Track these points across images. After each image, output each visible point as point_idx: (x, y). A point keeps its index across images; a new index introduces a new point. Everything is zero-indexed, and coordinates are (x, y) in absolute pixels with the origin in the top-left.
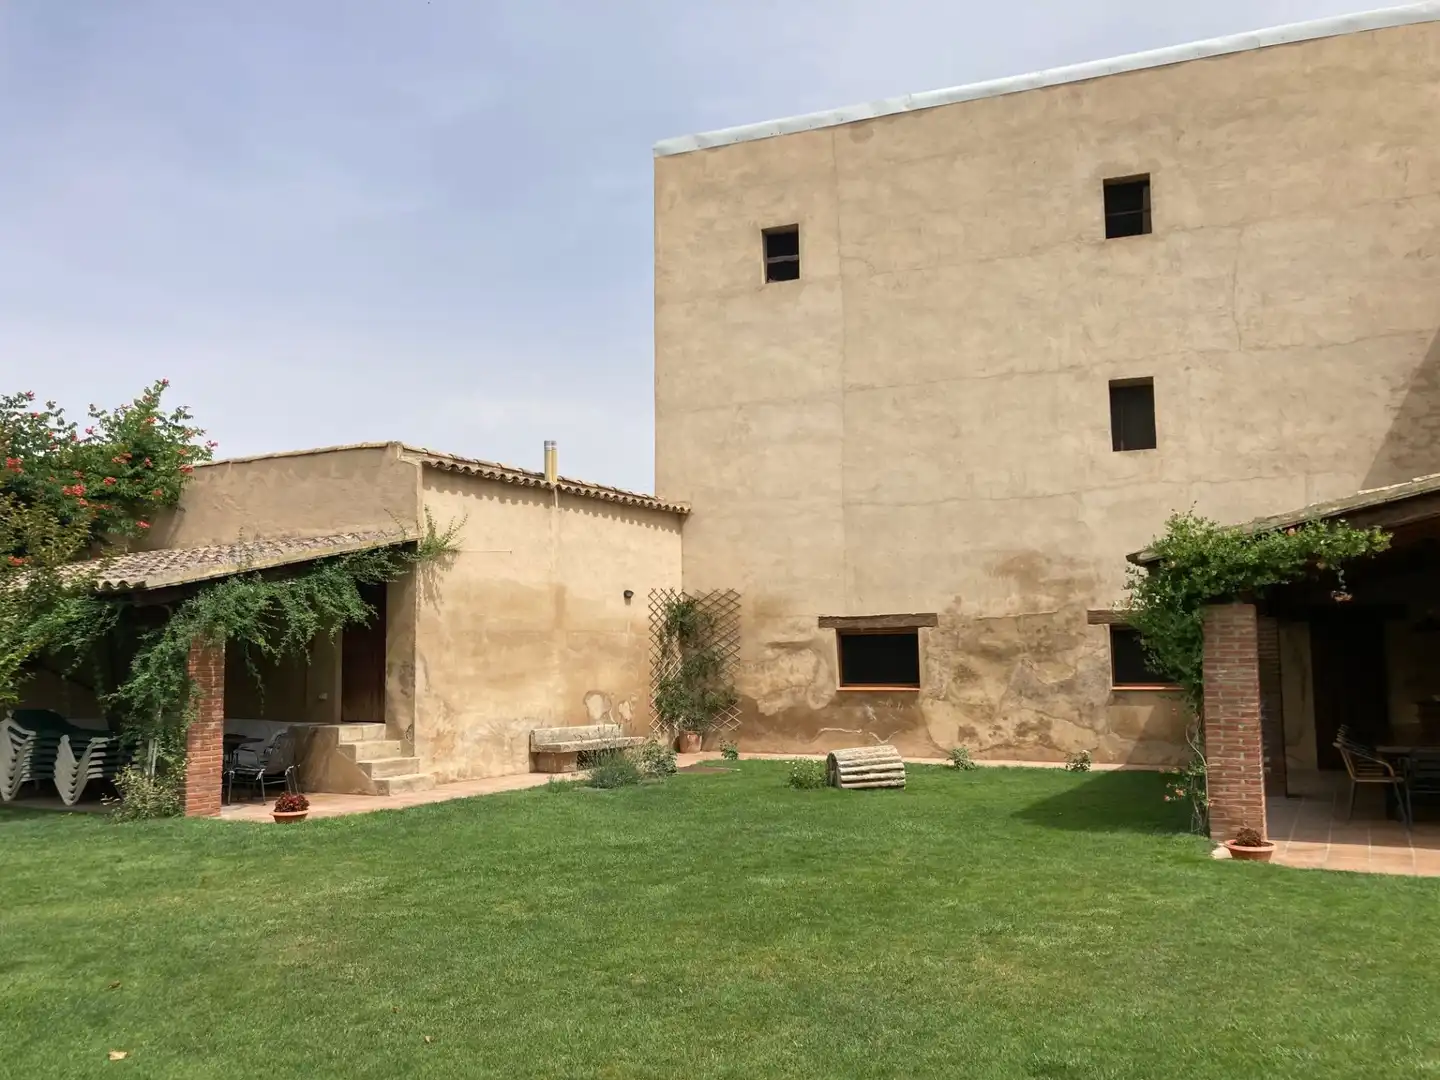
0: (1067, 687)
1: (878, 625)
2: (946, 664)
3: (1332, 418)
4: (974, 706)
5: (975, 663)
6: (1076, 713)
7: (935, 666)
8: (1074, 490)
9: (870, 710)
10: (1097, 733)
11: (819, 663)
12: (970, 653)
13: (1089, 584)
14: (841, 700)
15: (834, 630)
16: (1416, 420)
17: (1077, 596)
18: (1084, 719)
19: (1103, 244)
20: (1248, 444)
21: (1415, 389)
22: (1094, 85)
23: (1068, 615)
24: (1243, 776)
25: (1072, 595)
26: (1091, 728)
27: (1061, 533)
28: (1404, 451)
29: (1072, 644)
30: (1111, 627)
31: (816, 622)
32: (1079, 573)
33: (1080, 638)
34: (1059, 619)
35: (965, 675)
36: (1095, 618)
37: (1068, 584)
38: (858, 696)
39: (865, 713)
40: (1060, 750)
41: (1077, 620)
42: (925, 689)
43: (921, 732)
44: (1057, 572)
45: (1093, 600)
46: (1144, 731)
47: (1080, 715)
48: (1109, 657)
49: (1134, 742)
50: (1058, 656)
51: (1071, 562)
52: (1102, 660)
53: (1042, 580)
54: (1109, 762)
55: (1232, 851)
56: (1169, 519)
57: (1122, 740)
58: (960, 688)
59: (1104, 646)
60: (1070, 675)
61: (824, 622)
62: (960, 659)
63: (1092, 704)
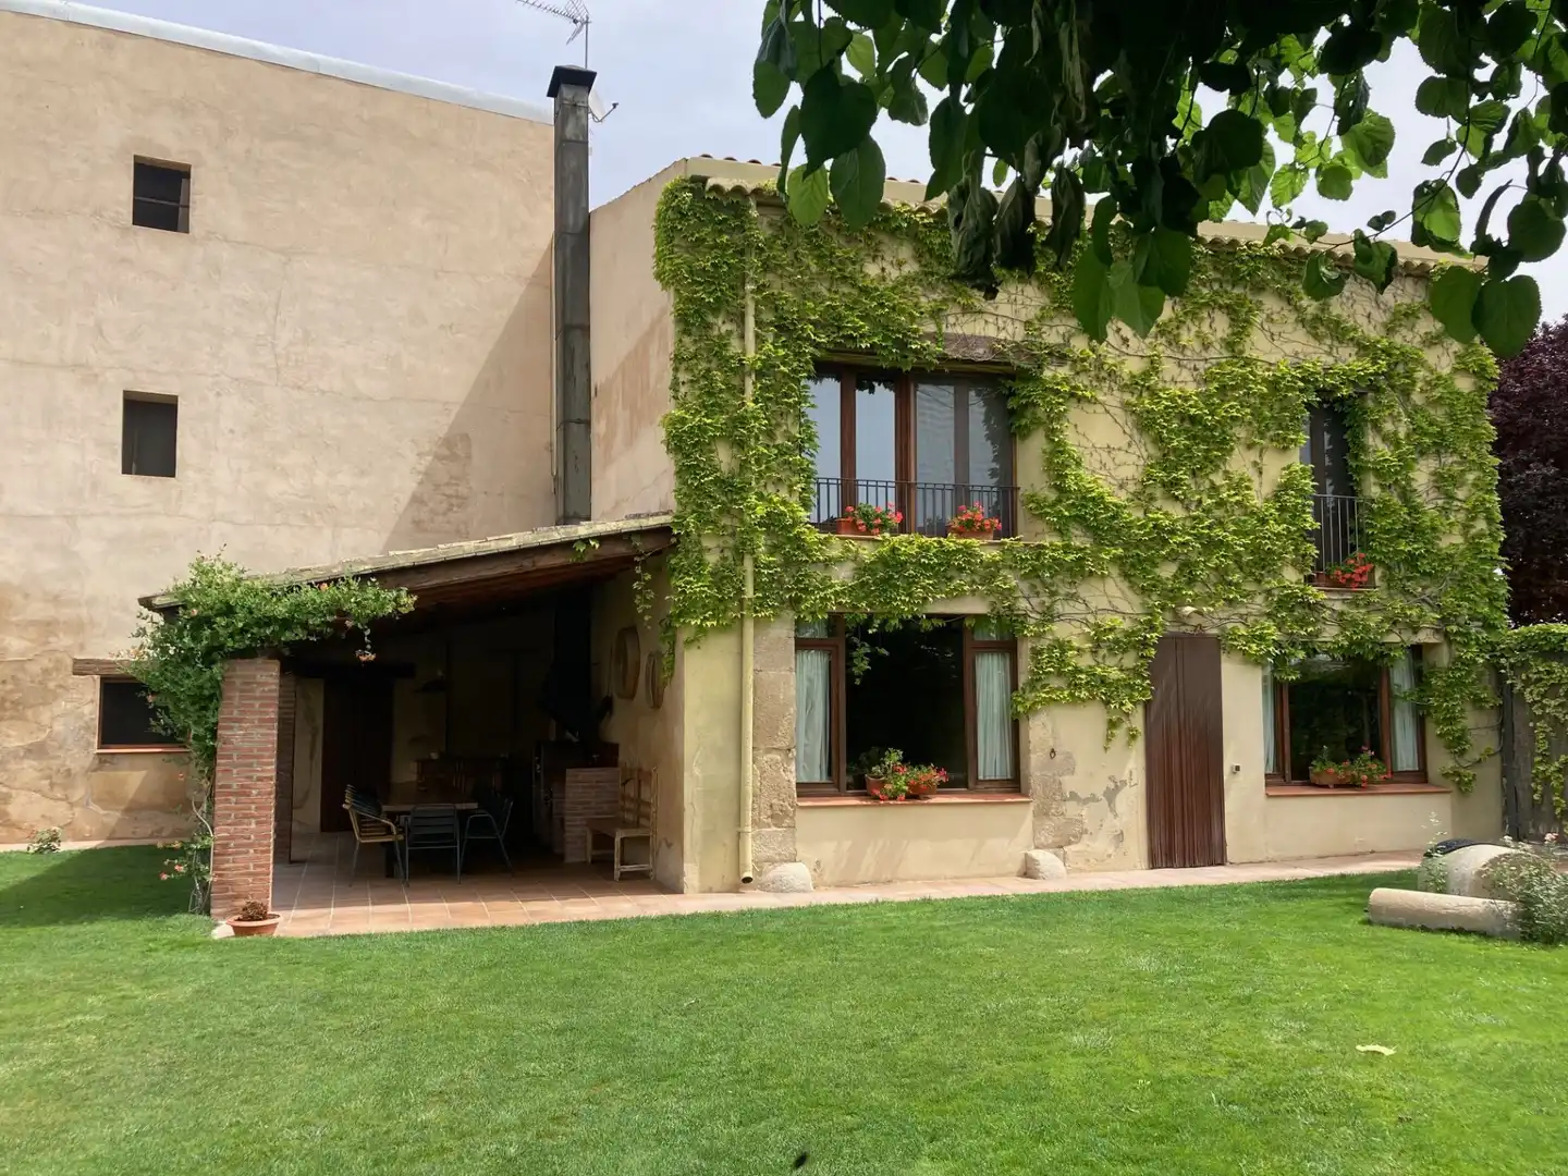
0: (37, 751)
3: (363, 473)
6: (47, 782)
8: (68, 513)
10: (72, 805)
13: (78, 627)
16: (437, 486)
17: (63, 641)
18: (56, 789)
19: (128, 229)
20: (276, 487)
21: (438, 457)
22: (128, 43)
23: (46, 662)
24: (251, 845)
25: (52, 639)
26: (66, 799)
27: (46, 564)
28: (424, 515)
29: (47, 697)
30: (103, 679)
32: (65, 613)
33: (59, 691)
34: (35, 668)
36: (81, 668)
37: (49, 627)
40: (20, 828)
41: (57, 669)
44: (38, 610)
45: (82, 647)
46: (132, 801)
47: (52, 785)
48: (96, 715)
49: (118, 814)
50: (29, 713)
51: (56, 600)
52: (87, 718)
53: (14, 619)
54: (85, 839)
55: (235, 928)
56: (194, 562)
57: (102, 812)
59: (92, 701)
60: (43, 736)
63: (69, 770)
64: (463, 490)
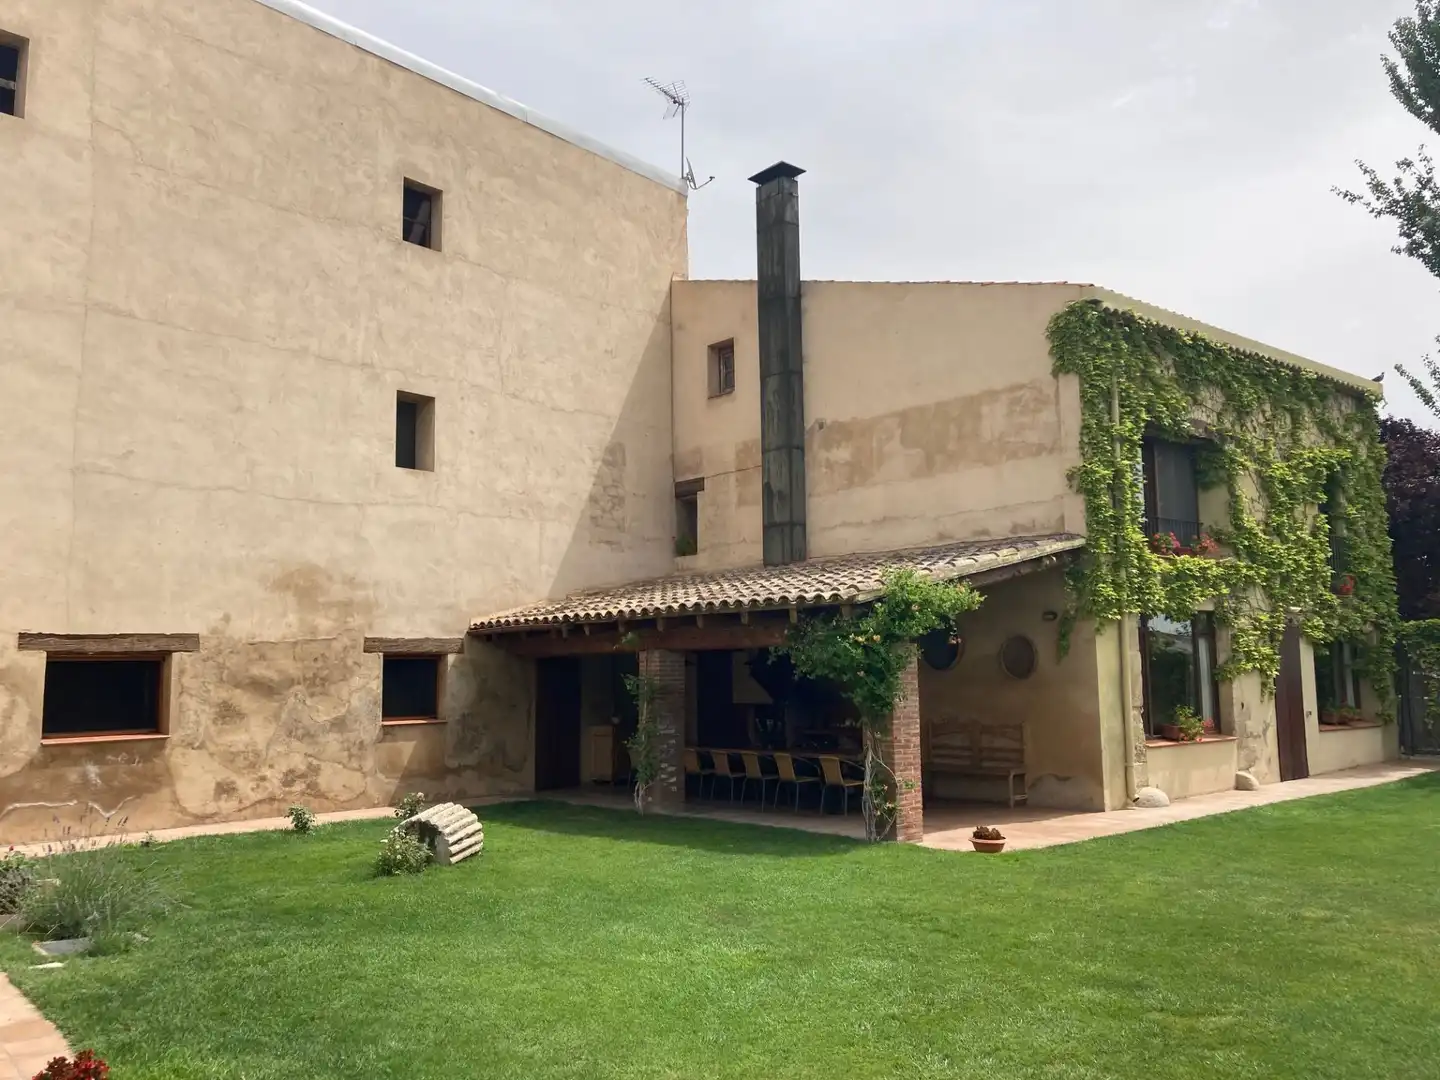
0: (339, 724)
1: (115, 648)
2: (205, 701)
3: (559, 474)
4: (236, 754)
5: (243, 700)
6: (346, 753)
7: (191, 703)
8: (359, 502)
9: (93, 770)
10: (365, 775)
11: (13, 703)
12: (237, 685)
13: (368, 607)
14: (50, 758)
15: (45, 655)
16: (605, 488)
17: (356, 621)
18: (353, 759)
19: (400, 244)
20: (503, 484)
21: (605, 462)
22: (401, 74)
23: (346, 641)
25: (350, 619)
26: (360, 769)
27: (345, 548)
28: (599, 512)
29: (346, 673)
30: (386, 656)
31: (14, 641)
32: (359, 594)
33: (356, 668)
34: (337, 646)
35: (227, 713)
36: (371, 645)
37: (347, 607)
38: (75, 751)
39: (84, 776)
40: (327, 798)
41: (354, 647)
42: (175, 735)
43: (165, 792)
44: (338, 592)
45: (370, 626)
46: (406, 768)
47: (350, 756)
48: (380, 690)
49: (396, 781)
50: (333, 689)
51: (351, 582)
52: (374, 693)
53: (321, 600)
54: (375, 806)
57: (387, 781)
58: (220, 733)
59: (378, 677)
60: (343, 710)
61: (26, 640)
62: (225, 694)
63: (362, 743)
64: (621, 491)
